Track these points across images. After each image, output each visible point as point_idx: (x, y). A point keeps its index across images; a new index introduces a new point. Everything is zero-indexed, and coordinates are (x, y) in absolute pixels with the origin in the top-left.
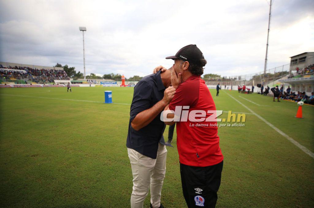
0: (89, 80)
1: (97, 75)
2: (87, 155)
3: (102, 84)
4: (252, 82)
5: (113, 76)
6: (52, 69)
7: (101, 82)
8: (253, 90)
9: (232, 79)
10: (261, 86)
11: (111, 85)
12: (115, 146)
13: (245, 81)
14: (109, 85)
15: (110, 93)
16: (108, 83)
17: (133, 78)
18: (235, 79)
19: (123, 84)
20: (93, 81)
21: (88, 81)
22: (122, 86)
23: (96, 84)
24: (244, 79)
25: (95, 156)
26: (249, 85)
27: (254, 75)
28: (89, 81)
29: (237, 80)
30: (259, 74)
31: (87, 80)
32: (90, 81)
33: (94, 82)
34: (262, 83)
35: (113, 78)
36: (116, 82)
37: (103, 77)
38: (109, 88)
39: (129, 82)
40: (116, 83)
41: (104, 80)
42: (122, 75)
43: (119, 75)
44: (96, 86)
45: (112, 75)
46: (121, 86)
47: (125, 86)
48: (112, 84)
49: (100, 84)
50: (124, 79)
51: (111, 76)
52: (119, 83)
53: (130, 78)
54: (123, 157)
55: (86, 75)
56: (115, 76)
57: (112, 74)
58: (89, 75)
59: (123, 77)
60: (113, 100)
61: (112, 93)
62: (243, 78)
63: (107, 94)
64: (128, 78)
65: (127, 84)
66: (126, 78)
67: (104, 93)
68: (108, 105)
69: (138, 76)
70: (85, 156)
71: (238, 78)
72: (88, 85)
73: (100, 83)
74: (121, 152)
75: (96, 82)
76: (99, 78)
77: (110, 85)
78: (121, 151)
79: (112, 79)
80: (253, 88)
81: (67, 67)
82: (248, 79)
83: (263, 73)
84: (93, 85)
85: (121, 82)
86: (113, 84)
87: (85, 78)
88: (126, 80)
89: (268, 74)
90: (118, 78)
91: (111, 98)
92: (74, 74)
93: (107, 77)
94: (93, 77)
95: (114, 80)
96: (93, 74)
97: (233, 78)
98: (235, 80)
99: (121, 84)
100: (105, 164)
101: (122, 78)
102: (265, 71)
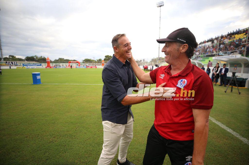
0: (8, 62)
1: (17, 57)
3: (24, 66)
4: (152, 63)
5: (37, 58)
7: (23, 64)
8: (153, 69)
9: (138, 61)
10: (158, 66)
11: (35, 67)
13: (147, 62)
14: (33, 67)
15: (39, 74)
16: (32, 65)
17: (58, 60)
18: (141, 61)
19: (48, 66)
20: (14, 63)
21: (7, 62)
22: (48, 68)
23: (18, 66)
24: (146, 61)
26: (150, 65)
27: (152, 58)
28: (8, 63)
29: (142, 61)
30: (155, 58)
31: (5, 62)
32: (9, 63)
33: (15, 64)
34: (157, 64)
35: (37, 60)
36: (40, 63)
37: (25, 59)
38: (37, 70)
39: (54, 64)
40: (41, 65)
41: (26, 62)
42: (47, 58)
43: (43, 57)
44: (18, 67)
45: (35, 58)
46: (46, 67)
47: (51, 67)
48: (36, 66)
49: (22, 66)
50: (50, 61)
51: (34, 58)
52: (44, 65)
53: (55, 60)
55: (4, 57)
56: (38, 58)
57: (36, 56)
58: (8, 57)
59: (48, 59)
60: (42, 81)
62: (146, 60)
63: (35, 76)
64: (53, 60)
65: (52, 65)
66: (51, 60)
67: (32, 75)
69: (63, 59)
71: (142, 60)
72: (8, 67)
73: (22, 64)
75: (17, 64)
76: (20, 60)
79: (36, 62)
80: (153, 67)
82: (149, 61)
83: (158, 57)
84: (13, 67)
85: (46, 64)
86: (38, 65)
87: (3, 59)
88: (51, 62)
89: (160, 58)
90: (43, 60)
91: (40, 79)
93: (30, 59)
94: (13, 59)
95: (38, 62)
96: (13, 56)
97: (140, 60)
98: (141, 62)
99: (46, 66)
101: (47, 60)
102: (159, 56)
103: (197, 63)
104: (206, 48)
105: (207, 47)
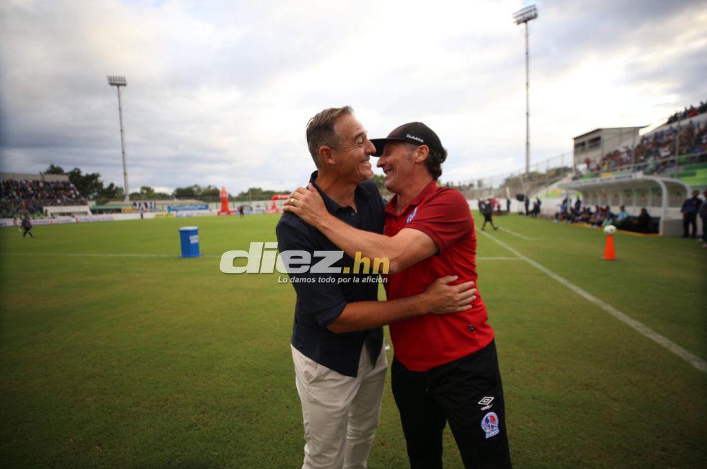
0: (138, 203)
1: (157, 190)
2: (138, 404)
3: (172, 212)
4: (505, 191)
5: (199, 190)
6: (36, 179)
7: (169, 208)
8: (508, 207)
9: (464, 186)
10: (525, 199)
11: (195, 213)
12: (217, 368)
13: (491, 189)
14: (189, 212)
15: (195, 232)
16: (187, 207)
17: (246, 194)
18: (471, 185)
19: (225, 209)
20: (149, 205)
21: (135, 204)
22: (223, 214)
23: (159, 213)
24: (488, 187)
25: (163, 406)
27: (507, 176)
28: (138, 205)
29: (476, 187)
30: (516, 174)
31: (132, 202)
32: (140, 205)
33: (151, 207)
34: (524, 192)
35: (200, 196)
36: (206, 204)
37: (173, 194)
38: (190, 220)
39: (238, 204)
40: (207, 207)
41: (176, 202)
42: (220, 189)
43: (212, 188)
44: (158, 215)
45: (195, 189)
46: (219, 213)
47: (229, 213)
48: (196, 209)
49: (167, 212)
50: (227, 196)
51: (193, 192)
52: (215, 208)
53: (240, 195)
54: (240, 397)
55: (131, 191)
56: (203, 190)
57: (196, 186)
58: (138, 190)
59: (224, 192)
60: (201, 249)
61: (199, 232)
62: (486, 184)
63: (185, 235)
64: (235, 194)
65: (234, 207)
66: (229, 195)
67: (179, 234)
68: (189, 262)
69: (260, 190)
70: (134, 409)
71: (476, 183)
72: (136, 216)
73: (166, 208)
74: (233, 383)
75: (157, 206)
76: (163, 196)
77: (192, 213)
78: (234, 381)
79: (196, 199)
80: (509, 203)
81: (79, 172)
82: (496, 186)
83: (523, 171)
84: (149, 215)
85: (220, 205)
86: (200, 209)
87: (128, 198)
88: (231, 199)
89: (533, 173)
90: (212, 195)
91: (196, 245)
92: (98, 191)
93: (184, 194)
94: (147, 196)
95: (201, 199)
96: (148, 189)
97: (467, 184)
98: (472, 189)
99: (219, 210)
100: (191, 426)
101: (221, 196)
102: (527, 167)
103: (666, 183)
104: (696, 131)
105: (699, 130)
